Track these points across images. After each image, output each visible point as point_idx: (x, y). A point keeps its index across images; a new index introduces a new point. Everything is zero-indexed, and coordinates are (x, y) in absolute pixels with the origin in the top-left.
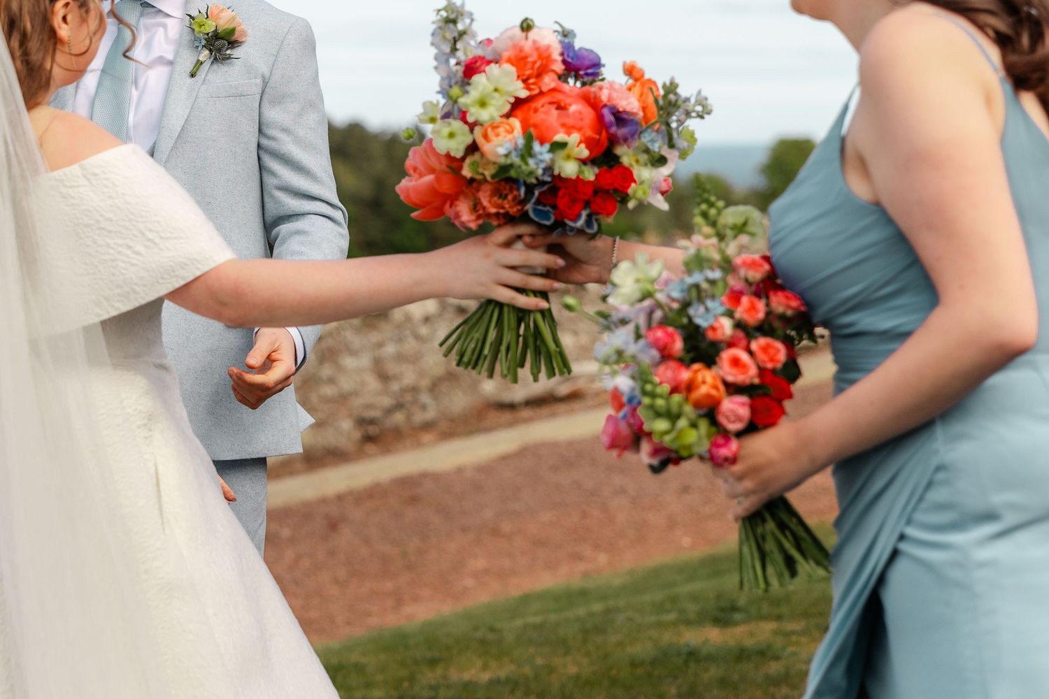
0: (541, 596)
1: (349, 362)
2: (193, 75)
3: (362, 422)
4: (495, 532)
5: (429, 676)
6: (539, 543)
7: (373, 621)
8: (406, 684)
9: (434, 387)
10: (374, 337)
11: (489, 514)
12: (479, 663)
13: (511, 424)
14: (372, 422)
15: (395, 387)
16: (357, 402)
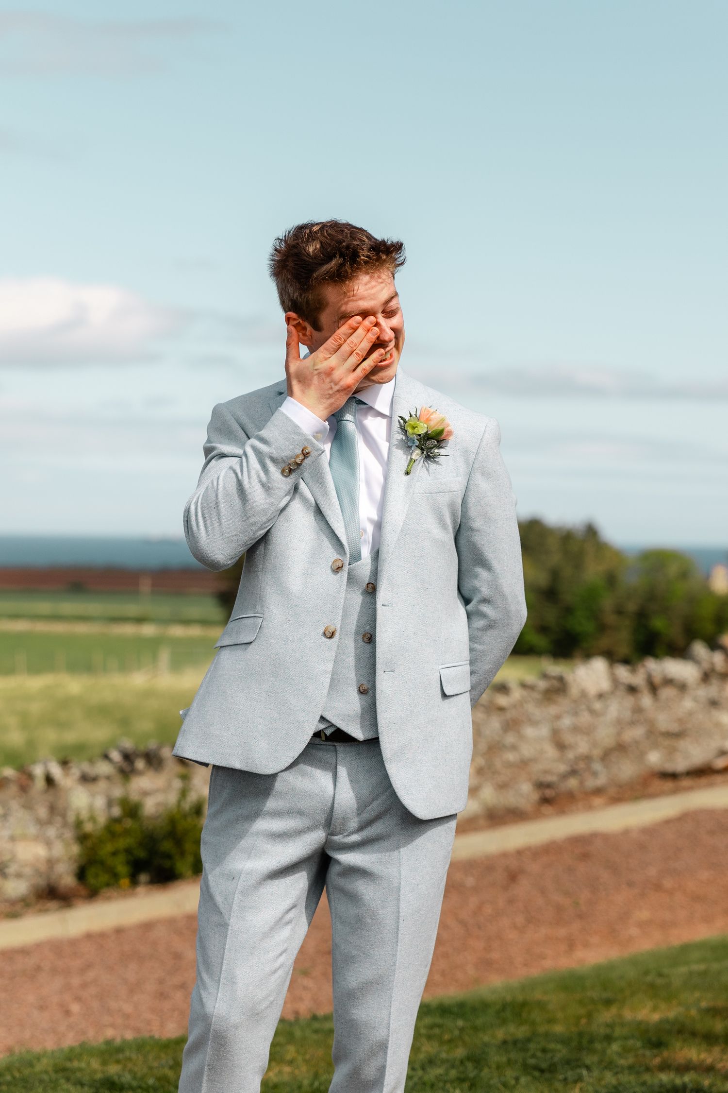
0: (702, 946)
1: (529, 732)
2: (407, 473)
3: (541, 786)
4: (658, 887)
5: (606, 1016)
6: (697, 898)
7: (548, 964)
8: (584, 1021)
9: (606, 756)
10: (553, 710)
11: (652, 872)
12: (650, 1004)
13: (675, 792)
14: (549, 786)
15: (571, 755)
16: (536, 768)
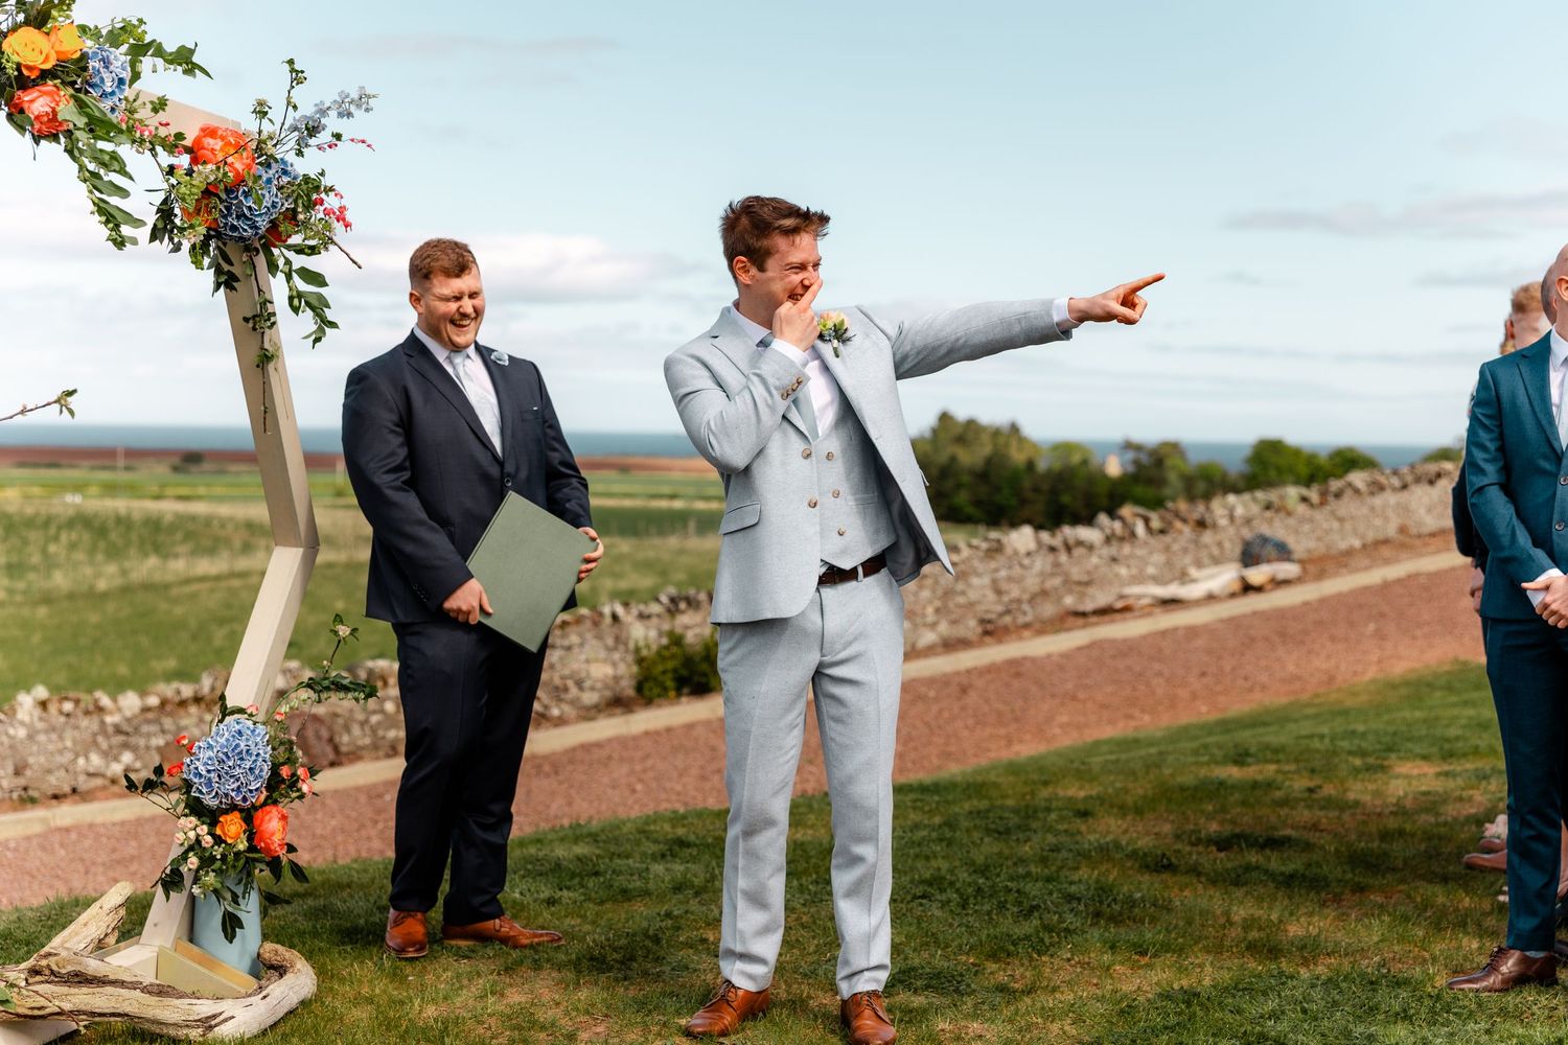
0: (1108, 742)
1: (975, 581)
3: (982, 621)
4: (1074, 698)
5: (1045, 793)
6: (1103, 706)
7: (993, 755)
8: (1028, 797)
9: (1032, 600)
10: (993, 565)
11: (1069, 686)
12: (1077, 784)
13: (1084, 626)
14: (989, 622)
15: (1006, 599)
16: (980, 608)
